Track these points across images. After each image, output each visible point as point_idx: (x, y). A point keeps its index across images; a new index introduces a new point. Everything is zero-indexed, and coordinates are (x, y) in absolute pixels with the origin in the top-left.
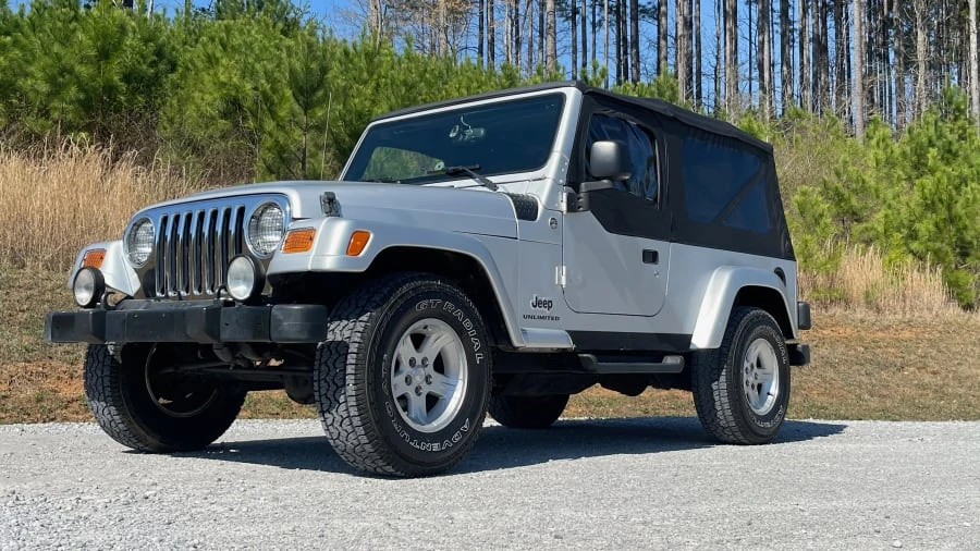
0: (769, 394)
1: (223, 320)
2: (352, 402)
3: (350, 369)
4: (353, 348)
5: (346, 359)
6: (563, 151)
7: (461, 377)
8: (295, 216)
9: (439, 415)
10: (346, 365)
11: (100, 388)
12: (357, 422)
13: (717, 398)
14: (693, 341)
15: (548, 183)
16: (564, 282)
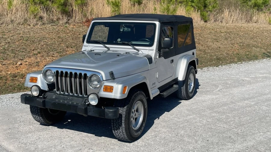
0: (191, 85)
1: (88, 110)
2: (124, 129)
3: (123, 121)
4: (124, 116)
5: (122, 118)
6: (157, 42)
7: (142, 112)
8: (104, 80)
9: (138, 123)
10: (122, 120)
11: (37, 113)
12: (125, 133)
13: (182, 91)
14: (179, 79)
15: (154, 51)
16: (157, 77)
